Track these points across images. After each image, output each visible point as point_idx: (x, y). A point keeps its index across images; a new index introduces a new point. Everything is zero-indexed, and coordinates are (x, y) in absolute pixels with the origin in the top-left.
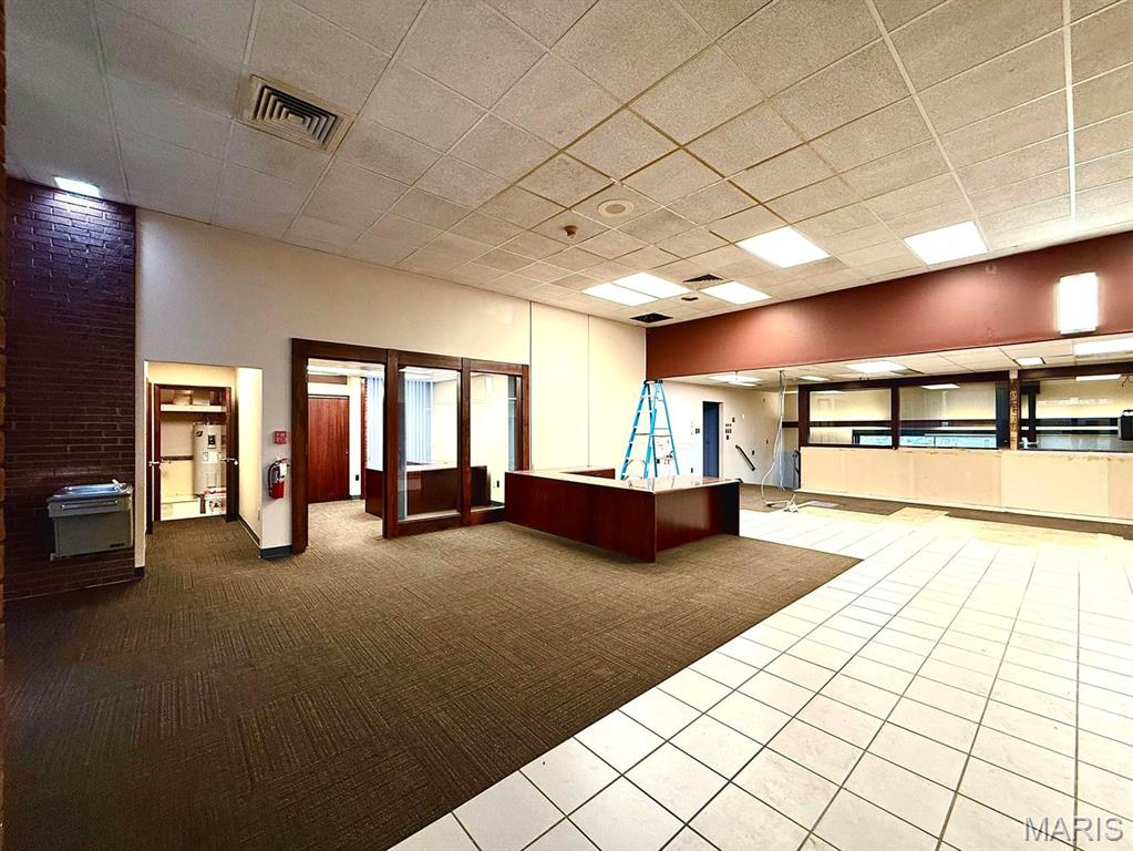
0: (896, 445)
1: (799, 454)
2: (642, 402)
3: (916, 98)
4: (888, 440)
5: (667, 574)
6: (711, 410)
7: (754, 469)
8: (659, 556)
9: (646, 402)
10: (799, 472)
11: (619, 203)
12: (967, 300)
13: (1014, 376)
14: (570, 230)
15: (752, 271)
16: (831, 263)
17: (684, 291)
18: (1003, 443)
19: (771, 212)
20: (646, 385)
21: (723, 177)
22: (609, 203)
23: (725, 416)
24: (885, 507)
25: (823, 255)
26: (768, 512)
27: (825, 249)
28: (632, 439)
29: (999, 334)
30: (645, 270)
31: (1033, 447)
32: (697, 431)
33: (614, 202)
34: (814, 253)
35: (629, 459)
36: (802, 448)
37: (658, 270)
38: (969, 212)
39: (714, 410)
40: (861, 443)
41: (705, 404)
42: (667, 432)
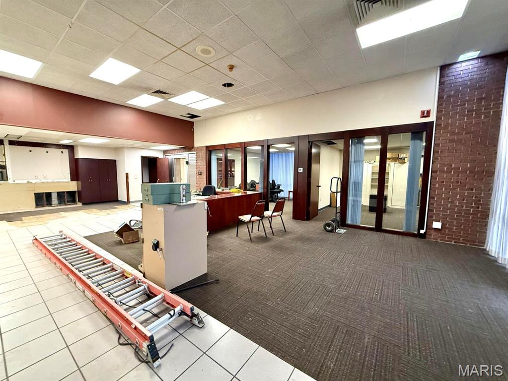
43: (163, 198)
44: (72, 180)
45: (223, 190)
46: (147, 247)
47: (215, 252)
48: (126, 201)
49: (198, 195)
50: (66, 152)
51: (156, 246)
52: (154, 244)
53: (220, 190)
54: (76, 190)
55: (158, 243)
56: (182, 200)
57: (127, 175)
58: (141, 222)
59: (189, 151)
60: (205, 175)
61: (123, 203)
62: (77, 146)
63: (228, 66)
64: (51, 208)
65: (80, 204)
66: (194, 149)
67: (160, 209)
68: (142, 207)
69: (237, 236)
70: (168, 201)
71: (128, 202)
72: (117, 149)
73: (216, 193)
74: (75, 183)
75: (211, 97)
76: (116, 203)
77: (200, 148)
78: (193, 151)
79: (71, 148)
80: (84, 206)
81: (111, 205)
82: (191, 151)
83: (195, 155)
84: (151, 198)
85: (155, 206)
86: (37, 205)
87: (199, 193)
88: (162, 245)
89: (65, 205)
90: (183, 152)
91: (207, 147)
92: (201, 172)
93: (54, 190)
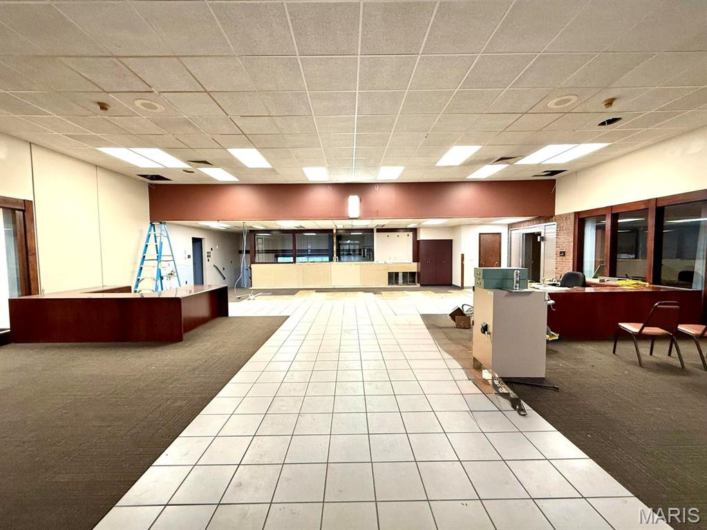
0: (295, 262)
1: (250, 268)
2: (149, 236)
3: (314, 117)
4: (291, 259)
5: (194, 346)
6: (197, 242)
7: (224, 278)
8: (185, 336)
9: (152, 237)
10: (251, 278)
11: (153, 103)
12: (321, 198)
13: (335, 231)
14: (103, 107)
15: (232, 165)
16: (272, 170)
17: (186, 166)
18: (331, 260)
19: (249, 140)
20: (152, 225)
21: (227, 115)
22: (145, 101)
23: (207, 247)
24: (292, 292)
25: (268, 166)
26: (239, 301)
27: (271, 163)
28: (142, 263)
29: (332, 215)
30: (159, 147)
31: (340, 260)
32: (189, 257)
33: (149, 102)
34: (264, 164)
35: (141, 278)
36: (252, 265)
37: (170, 149)
38: (325, 165)
39: (199, 243)
40: (279, 261)
41: (193, 238)
42: (171, 258)
43: (494, 282)
44: (413, 261)
45: (601, 281)
46: (477, 329)
47: (564, 362)
48: (460, 285)
49: (554, 285)
50: (411, 234)
51: (485, 329)
52: (483, 327)
53: (597, 281)
54: (416, 271)
55: (486, 326)
56: (516, 287)
57: (463, 256)
58: (473, 308)
59: (546, 222)
60: (572, 256)
61: (457, 288)
62: (419, 228)
63: (605, 101)
64: (397, 286)
65: (418, 285)
66: (554, 219)
67: (490, 293)
68: (474, 290)
69: (614, 352)
70: (500, 287)
71: (462, 287)
72: (454, 228)
73: (585, 285)
74: (416, 264)
75: (580, 143)
76: (450, 287)
77: (565, 217)
78: (552, 221)
79: (414, 231)
80: (422, 288)
81: (445, 288)
82: (549, 222)
83: (555, 226)
84: (482, 281)
85: (486, 290)
86: (390, 283)
87: (556, 283)
88: (490, 329)
89: (408, 285)
90: (537, 224)
91: (577, 214)
92: (564, 252)
93: (400, 270)
